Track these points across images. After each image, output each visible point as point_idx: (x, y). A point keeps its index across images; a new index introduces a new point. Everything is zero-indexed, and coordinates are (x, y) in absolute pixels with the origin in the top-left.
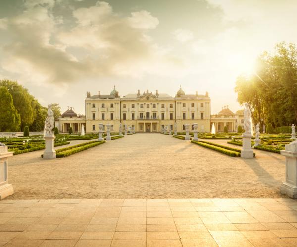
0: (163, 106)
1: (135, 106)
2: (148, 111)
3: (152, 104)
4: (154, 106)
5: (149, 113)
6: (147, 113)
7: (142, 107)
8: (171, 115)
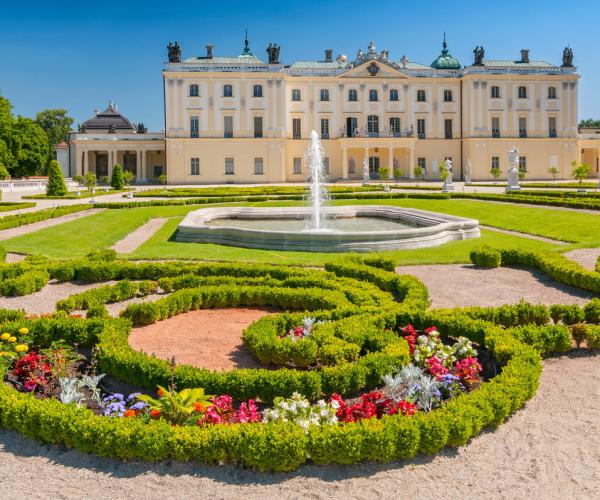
0: (421, 97)
1: (332, 96)
2: (373, 113)
3: (385, 87)
4: (394, 96)
5: (376, 118)
6: (370, 118)
7: (353, 96)
8: (448, 124)
